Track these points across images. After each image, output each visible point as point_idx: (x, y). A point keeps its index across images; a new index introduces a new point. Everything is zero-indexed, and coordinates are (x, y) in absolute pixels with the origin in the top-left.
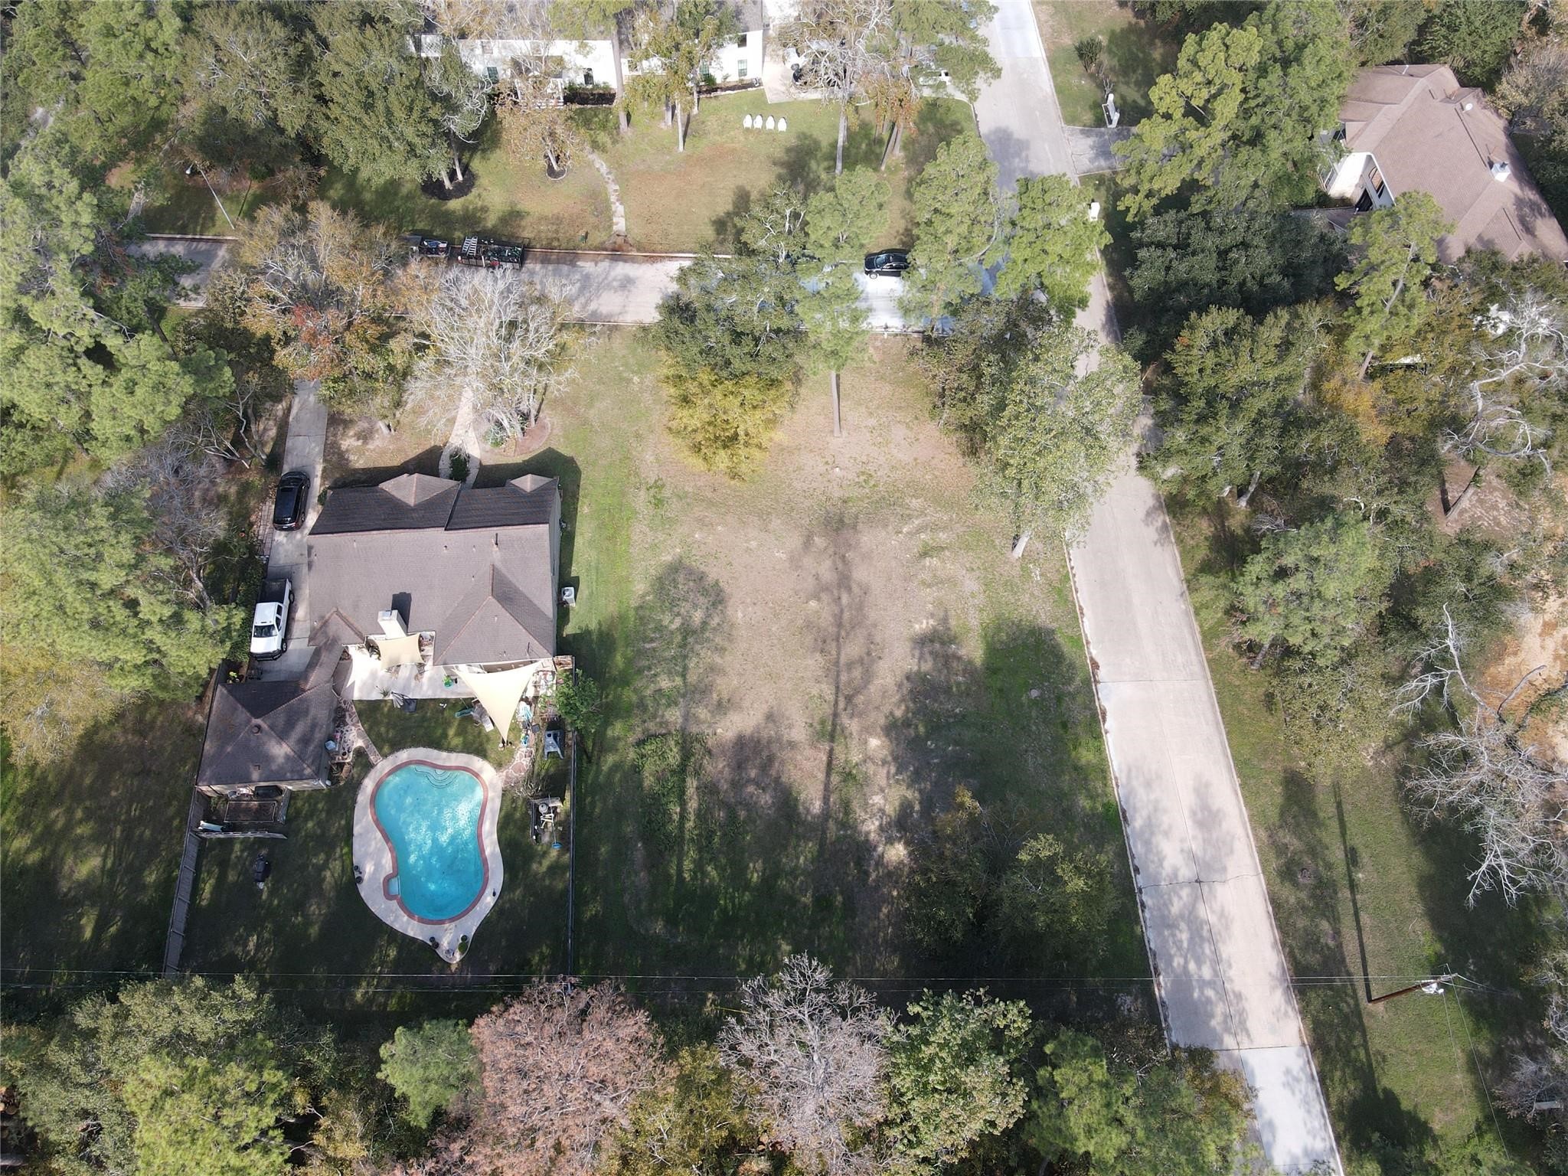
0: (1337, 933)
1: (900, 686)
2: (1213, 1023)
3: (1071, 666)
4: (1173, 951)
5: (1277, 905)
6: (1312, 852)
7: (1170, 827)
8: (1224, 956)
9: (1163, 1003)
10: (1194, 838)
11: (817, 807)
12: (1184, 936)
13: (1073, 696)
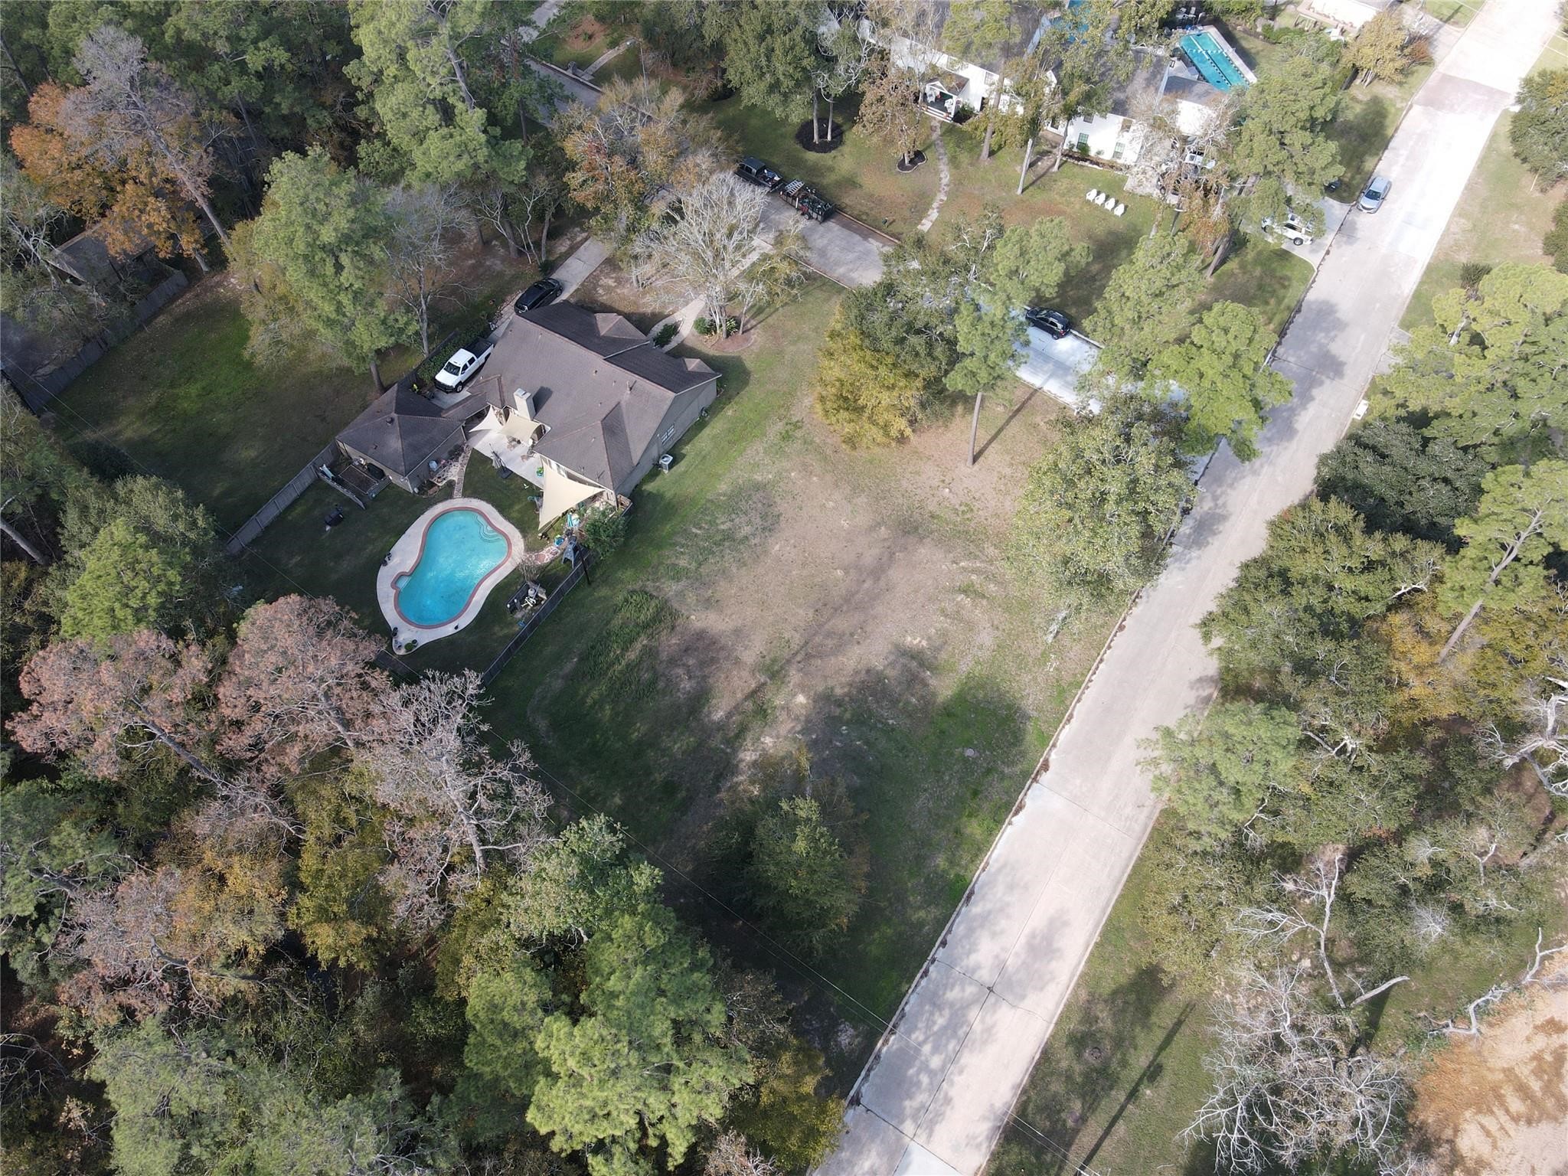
0: (1083, 1119)
1: (857, 672)
2: (907, 1103)
3: (1023, 754)
4: (920, 1025)
5: (1046, 1055)
6: (1119, 1042)
7: (1002, 932)
8: (963, 1061)
9: (878, 1057)
10: (1017, 954)
11: (718, 715)
12: (940, 1021)
13: (1003, 777)
